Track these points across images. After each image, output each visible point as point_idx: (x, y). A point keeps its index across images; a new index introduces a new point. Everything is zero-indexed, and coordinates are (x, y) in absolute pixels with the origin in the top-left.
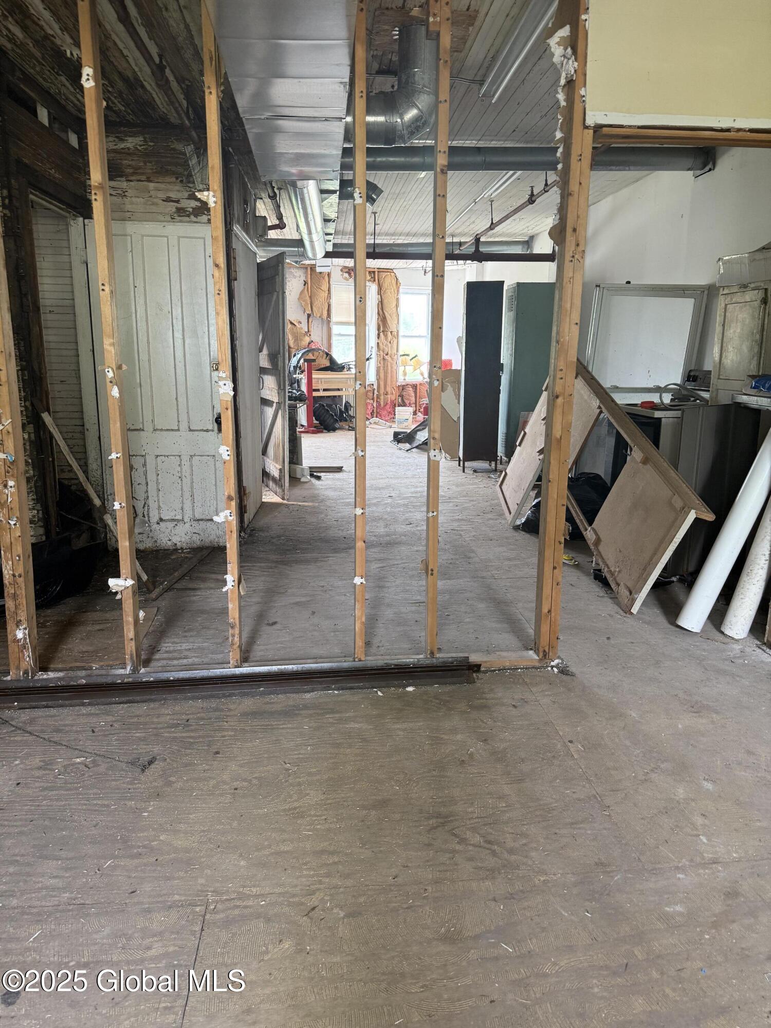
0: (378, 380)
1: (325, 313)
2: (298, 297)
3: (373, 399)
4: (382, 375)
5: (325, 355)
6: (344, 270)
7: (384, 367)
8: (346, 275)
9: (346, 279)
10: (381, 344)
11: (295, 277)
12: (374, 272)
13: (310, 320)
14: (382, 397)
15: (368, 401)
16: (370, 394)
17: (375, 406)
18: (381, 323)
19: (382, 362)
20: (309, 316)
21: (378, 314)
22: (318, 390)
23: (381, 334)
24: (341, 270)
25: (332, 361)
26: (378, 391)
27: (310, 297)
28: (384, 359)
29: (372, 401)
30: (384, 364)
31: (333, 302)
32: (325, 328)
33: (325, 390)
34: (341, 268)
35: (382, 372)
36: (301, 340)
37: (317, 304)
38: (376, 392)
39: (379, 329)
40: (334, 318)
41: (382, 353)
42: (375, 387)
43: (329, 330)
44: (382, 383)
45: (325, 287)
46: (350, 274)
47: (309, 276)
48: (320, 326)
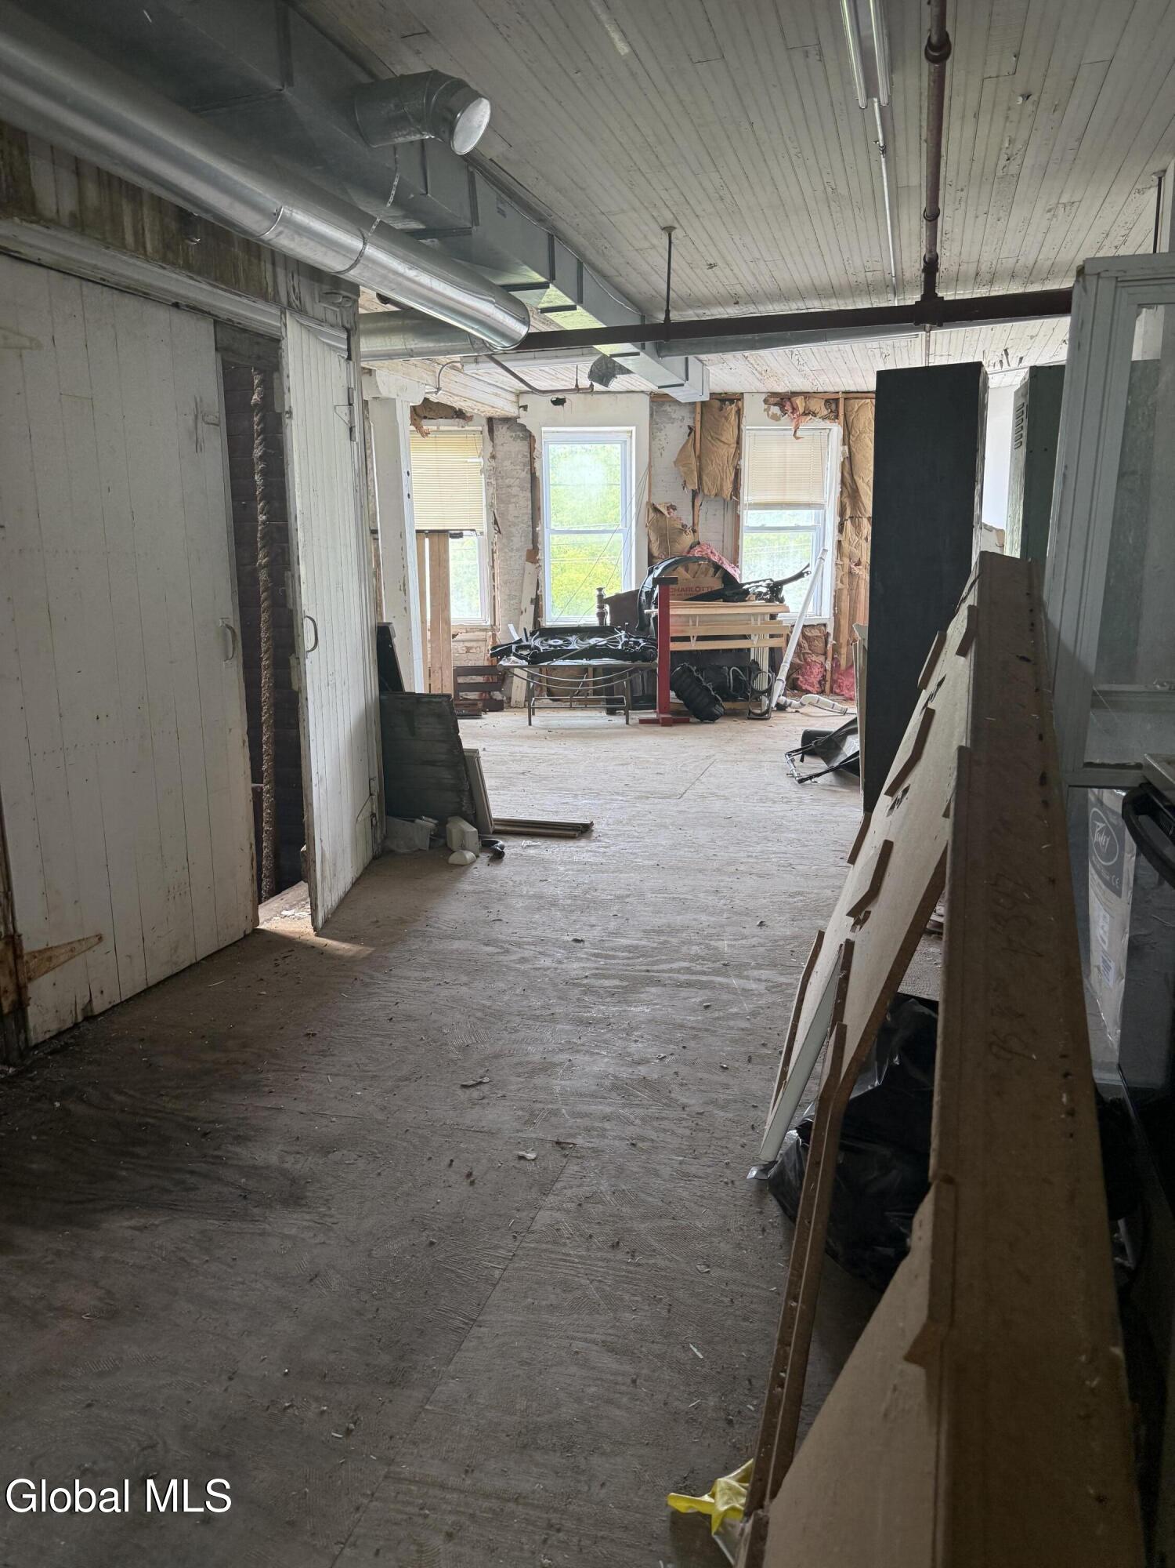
0: (837, 616)
1: (728, 487)
2: (674, 459)
3: (825, 654)
4: (845, 605)
5: (712, 570)
6: (772, 400)
7: (850, 590)
8: (776, 410)
9: (775, 418)
10: (845, 545)
11: (672, 420)
12: (837, 400)
13: (697, 504)
14: (844, 651)
15: (814, 658)
16: (819, 644)
17: (828, 667)
18: (847, 501)
19: (846, 580)
20: (695, 494)
21: (843, 482)
22: (687, 639)
23: (848, 524)
24: (766, 401)
25: (729, 580)
26: (836, 638)
27: (699, 458)
28: (850, 573)
29: (822, 658)
30: (850, 584)
31: (746, 464)
32: (729, 516)
33: (701, 638)
34: (764, 396)
35: (845, 597)
36: (674, 541)
37: (711, 468)
38: (831, 639)
39: (842, 514)
40: (747, 496)
41: (846, 561)
42: (830, 629)
43: (737, 518)
44: (845, 623)
45: (729, 436)
46: (782, 407)
47: (698, 417)
48: (720, 513)
